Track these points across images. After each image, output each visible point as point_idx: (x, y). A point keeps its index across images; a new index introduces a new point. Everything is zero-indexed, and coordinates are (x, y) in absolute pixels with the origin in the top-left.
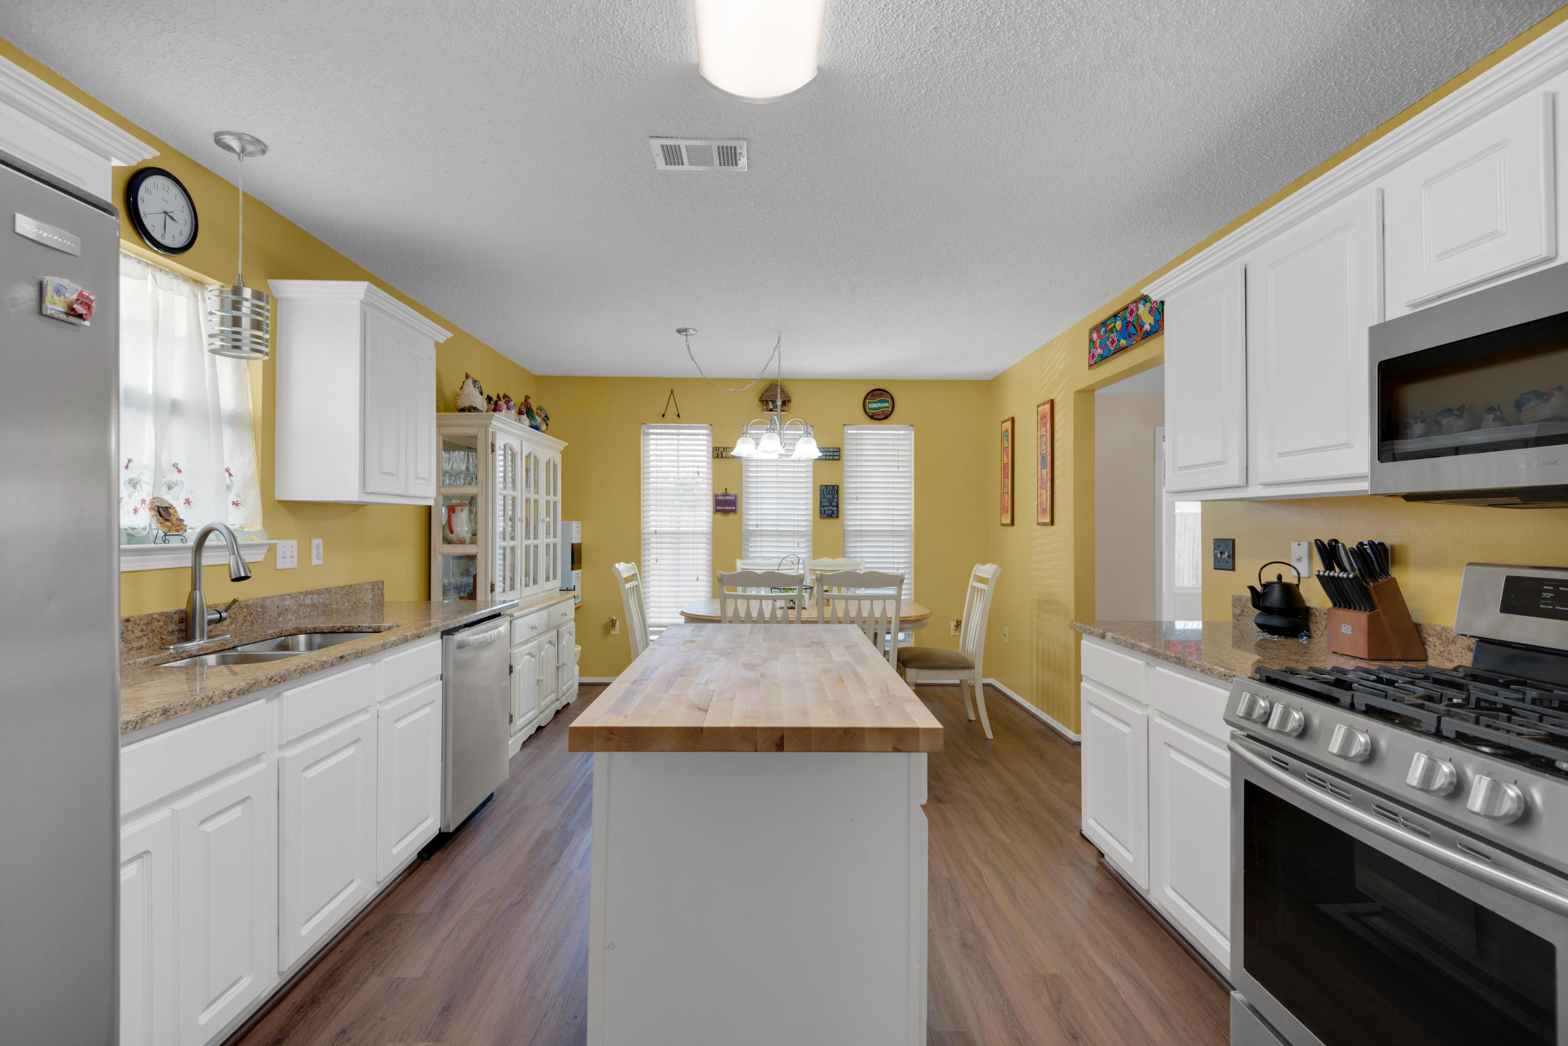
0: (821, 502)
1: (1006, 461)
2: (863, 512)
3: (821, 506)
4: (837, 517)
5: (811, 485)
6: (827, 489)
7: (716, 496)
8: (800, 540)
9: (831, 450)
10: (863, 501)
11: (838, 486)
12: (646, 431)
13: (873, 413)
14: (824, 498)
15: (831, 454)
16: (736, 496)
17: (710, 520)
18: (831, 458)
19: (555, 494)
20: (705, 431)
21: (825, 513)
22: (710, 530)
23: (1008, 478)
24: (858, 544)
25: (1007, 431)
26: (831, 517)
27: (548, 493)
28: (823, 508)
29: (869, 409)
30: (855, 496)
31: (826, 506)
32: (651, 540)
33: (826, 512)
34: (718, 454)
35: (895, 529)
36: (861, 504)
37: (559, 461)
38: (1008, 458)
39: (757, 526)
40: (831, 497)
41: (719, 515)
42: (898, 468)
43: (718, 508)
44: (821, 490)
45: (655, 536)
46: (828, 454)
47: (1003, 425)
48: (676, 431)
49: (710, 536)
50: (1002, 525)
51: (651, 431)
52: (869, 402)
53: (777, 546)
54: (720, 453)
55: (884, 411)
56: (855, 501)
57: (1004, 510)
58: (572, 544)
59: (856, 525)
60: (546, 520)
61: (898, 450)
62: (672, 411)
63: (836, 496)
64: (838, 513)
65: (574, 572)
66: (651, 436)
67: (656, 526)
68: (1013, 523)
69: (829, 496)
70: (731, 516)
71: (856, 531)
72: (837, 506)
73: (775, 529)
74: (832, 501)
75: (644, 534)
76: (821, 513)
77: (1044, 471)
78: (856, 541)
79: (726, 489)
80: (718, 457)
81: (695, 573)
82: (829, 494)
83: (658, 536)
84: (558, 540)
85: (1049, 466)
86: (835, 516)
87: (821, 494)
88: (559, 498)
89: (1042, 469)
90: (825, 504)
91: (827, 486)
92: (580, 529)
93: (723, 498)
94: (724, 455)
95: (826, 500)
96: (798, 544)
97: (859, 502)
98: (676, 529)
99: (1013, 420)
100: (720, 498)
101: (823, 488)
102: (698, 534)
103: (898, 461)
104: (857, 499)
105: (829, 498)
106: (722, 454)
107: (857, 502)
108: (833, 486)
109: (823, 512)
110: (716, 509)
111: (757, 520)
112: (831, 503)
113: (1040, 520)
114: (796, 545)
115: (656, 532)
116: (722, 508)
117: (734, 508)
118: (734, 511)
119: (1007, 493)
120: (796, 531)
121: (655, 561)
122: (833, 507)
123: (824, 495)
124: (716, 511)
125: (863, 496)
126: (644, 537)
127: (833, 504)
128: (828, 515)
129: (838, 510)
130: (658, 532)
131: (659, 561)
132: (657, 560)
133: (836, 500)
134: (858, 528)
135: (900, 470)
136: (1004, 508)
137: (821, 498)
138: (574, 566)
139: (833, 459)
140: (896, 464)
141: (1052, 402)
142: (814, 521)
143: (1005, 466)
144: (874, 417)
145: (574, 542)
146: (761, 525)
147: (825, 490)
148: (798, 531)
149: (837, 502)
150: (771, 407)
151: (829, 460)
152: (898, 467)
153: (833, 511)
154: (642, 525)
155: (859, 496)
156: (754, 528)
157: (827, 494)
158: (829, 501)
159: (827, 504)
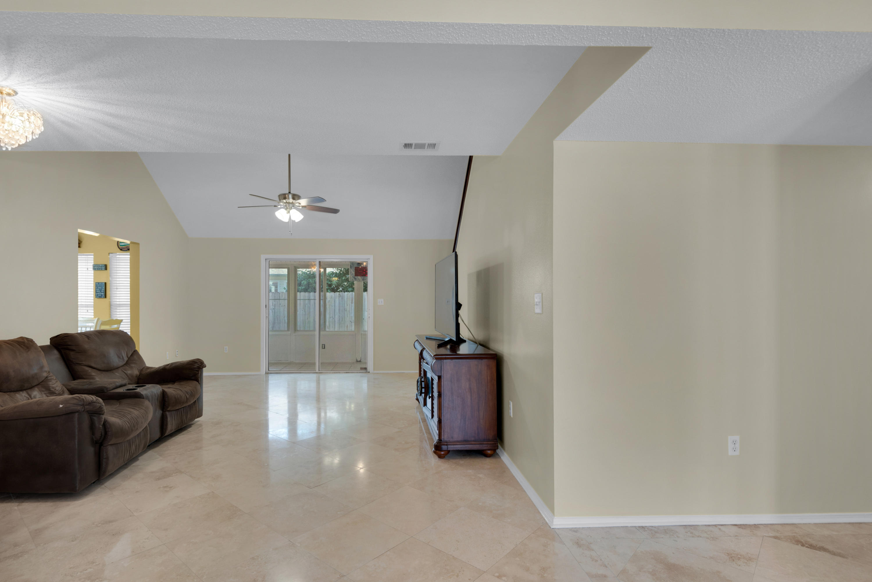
0: (96, 290)
4: (106, 297)
6: (99, 284)
8: (88, 309)
9: (100, 265)
10: (121, 290)
11: (106, 283)
13: (122, 248)
14: (97, 288)
18: (100, 269)
26: (101, 297)
29: (120, 246)
30: (116, 287)
31: (98, 292)
33: (98, 295)
44: (96, 285)
46: (99, 267)
55: (127, 247)
56: (116, 290)
59: (117, 301)
64: (106, 295)
71: (117, 304)
76: (96, 296)
86: (103, 297)
87: (96, 287)
90: (97, 291)
91: (98, 283)
101: (97, 284)
104: (117, 289)
105: (100, 289)
107: (117, 290)
109: (97, 295)
112: (101, 291)
122: (102, 293)
123: (97, 287)
125: (120, 287)
127: (102, 291)
133: (105, 289)
137: (96, 289)
139: (102, 270)
142: (94, 300)
144: (123, 249)
147: (98, 285)
149: (106, 291)
151: (100, 270)
153: (102, 295)
155: (118, 287)
157: (99, 287)
158: (100, 290)
159: (99, 291)
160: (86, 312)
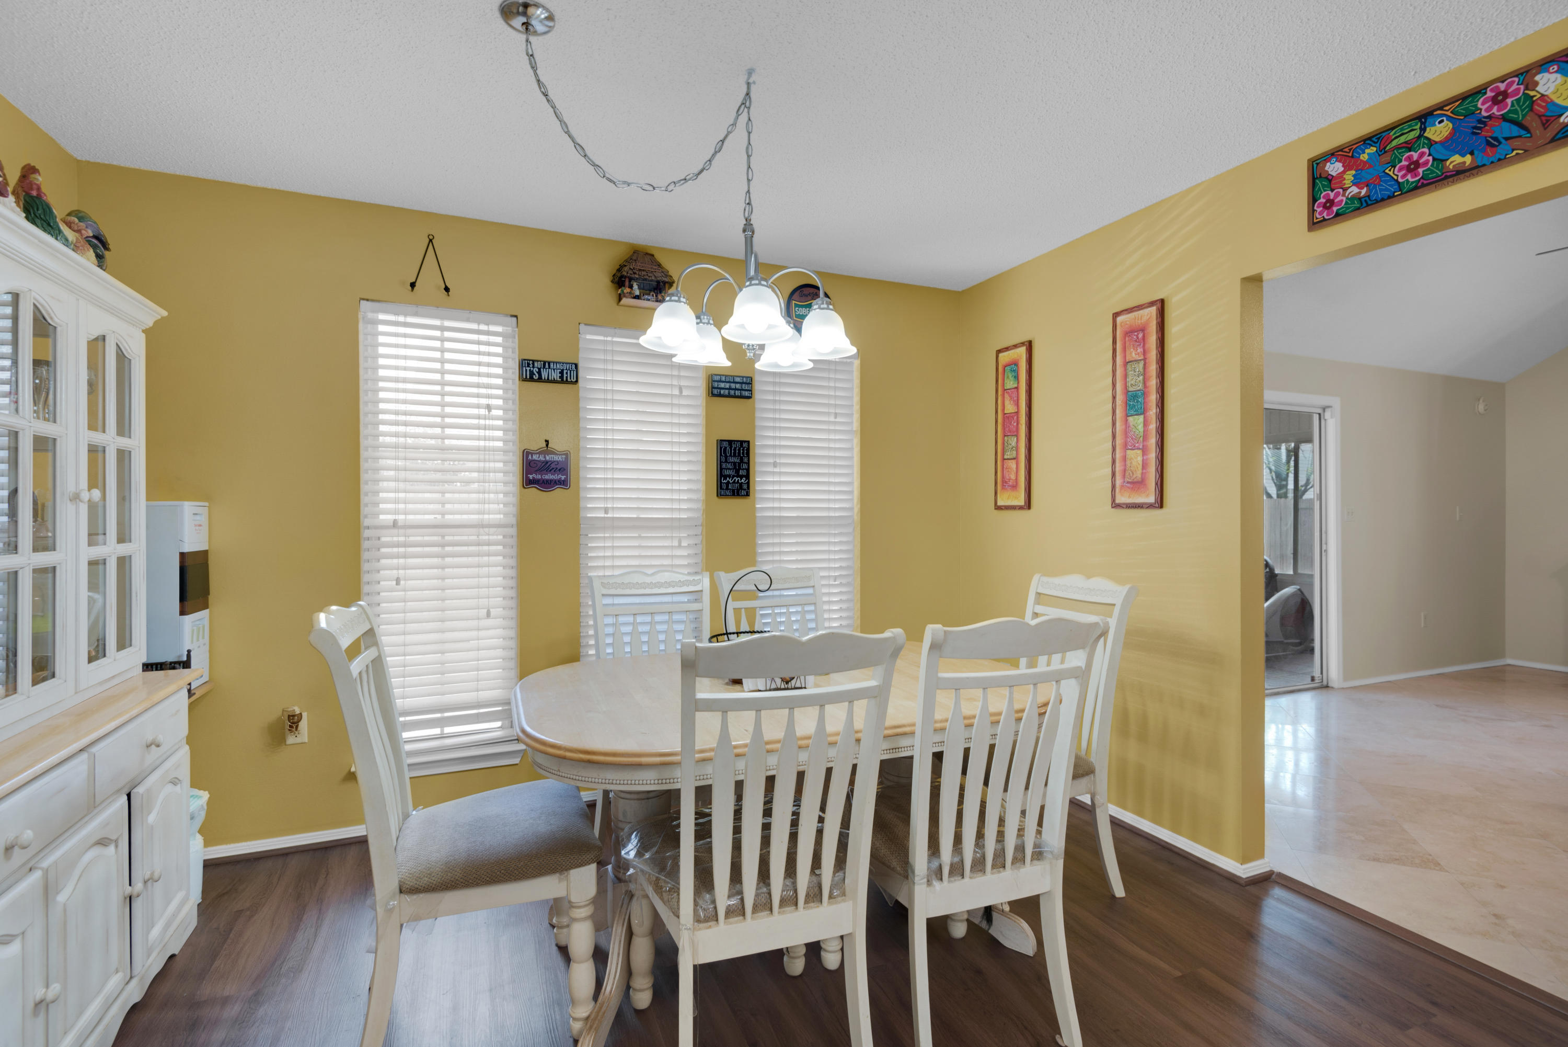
0: (721, 469)
1: (1010, 408)
2: (784, 487)
3: (721, 475)
4: (748, 495)
5: (701, 439)
6: (731, 447)
7: (526, 454)
8: (680, 535)
9: (738, 380)
10: (783, 470)
11: (748, 442)
12: (370, 315)
14: (726, 461)
15: (738, 386)
16: (566, 455)
17: (512, 499)
18: (738, 393)
19: (123, 428)
20: (499, 329)
21: (727, 488)
22: (513, 521)
23: (1017, 436)
24: (776, 540)
25: (1015, 363)
26: (738, 495)
27: (95, 422)
28: (725, 479)
30: (771, 460)
31: (730, 476)
32: (383, 539)
33: (730, 487)
34: (532, 373)
35: (832, 514)
36: (780, 473)
37: (137, 349)
38: (1017, 404)
39: (606, 510)
40: (737, 460)
41: (533, 491)
42: (836, 418)
43: (531, 477)
44: (718, 448)
45: (395, 531)
46: (733, 386)
47: (1001, 355)
48: (437, 322)
49: (513, 531)
50: (998, 508)
51: (382, 317)
52: (796, 305)
53: (639, 547)
54: (535, 371)
56: (771, 469)
57: (1002, 483)
58: (182, 555)
59: (773, 509)
60: (85, 496)
61: (835, 388)
62: (430, 280)
63: (746, 460)
64: (748, 487)
65: (188, 619)
66: (381, 328)
67: (396, 512)
68: (1028, 505)
69: (732, 459)
70: (558, 492)
71: (773, 517)
72: (747, 477)
73: (634, 515)
74: (740, 468)
75: (368, 528)
76: (718, 488)
77: (1137, 421)
78: (773, 535)
79: (547, 441)
80: (531, 379)
81: (484, 602)
82: (735, 456)
83: (402, 531)
84: (137, 548)
85: (1153, 412)
86: (743, 492)
87: (719, 455)
88: (137, 443)
89: (1127, 416)
90: (727, 472)
91: (730, 442)
92: (204, 519)
93: (542, 458)
94: (544, 375)
95: (729, 466)
96: (680, 542)
97: (777, 470)
98: (439, 517)
99: (1029, 346)
100: (535, 457)
101: (725, 444)
102: (489, 526)
103: (836, 406)
104: (775, 465)
105: (735, 463)
106: (539, 373)
108: (742, 442)
109: (724, 486)
110: (527, 478)
111: (606, 499)
112: (737, 471)
113: (1120, 499)
114: (676, 543)
115: (395, 524)
116: (539, 477)
117: (563, 478)
118: (564, 483)
119: (1016, 459)
120: (676, 519)
121: (394, 583)
122: (741, 477)
123: (726, 457)
124: (528, 482)
125: (783, 461)
126: (366, 533)
127: (741, 472)
128: (733, 491)
129: (748, 484)
130: (400, 524)
131: (402, 582)
132: (398, 581)
133: (745, 466)
134: (776, 514)
135: (838, 420)
136: (1004, 482)
137: (719, 462)
138: (187, 604)
139: (741, 396)
140: (832, 410)
141: (1161, 306)
142: (707, 501)
143: (1009, 419)
145: (186, 549)
146: (613, 508)
147: (728, 447)
148: (680, 519)
149: (748, 470)
150: (637, 293)
151: (731, 396)
152: (836, 415)
153: (741, 484)
154: (364, 510)
156: (602, 515)
157: (731, 455)
158: (735, 468)
159: (732, 473)
160: (672, 547)
